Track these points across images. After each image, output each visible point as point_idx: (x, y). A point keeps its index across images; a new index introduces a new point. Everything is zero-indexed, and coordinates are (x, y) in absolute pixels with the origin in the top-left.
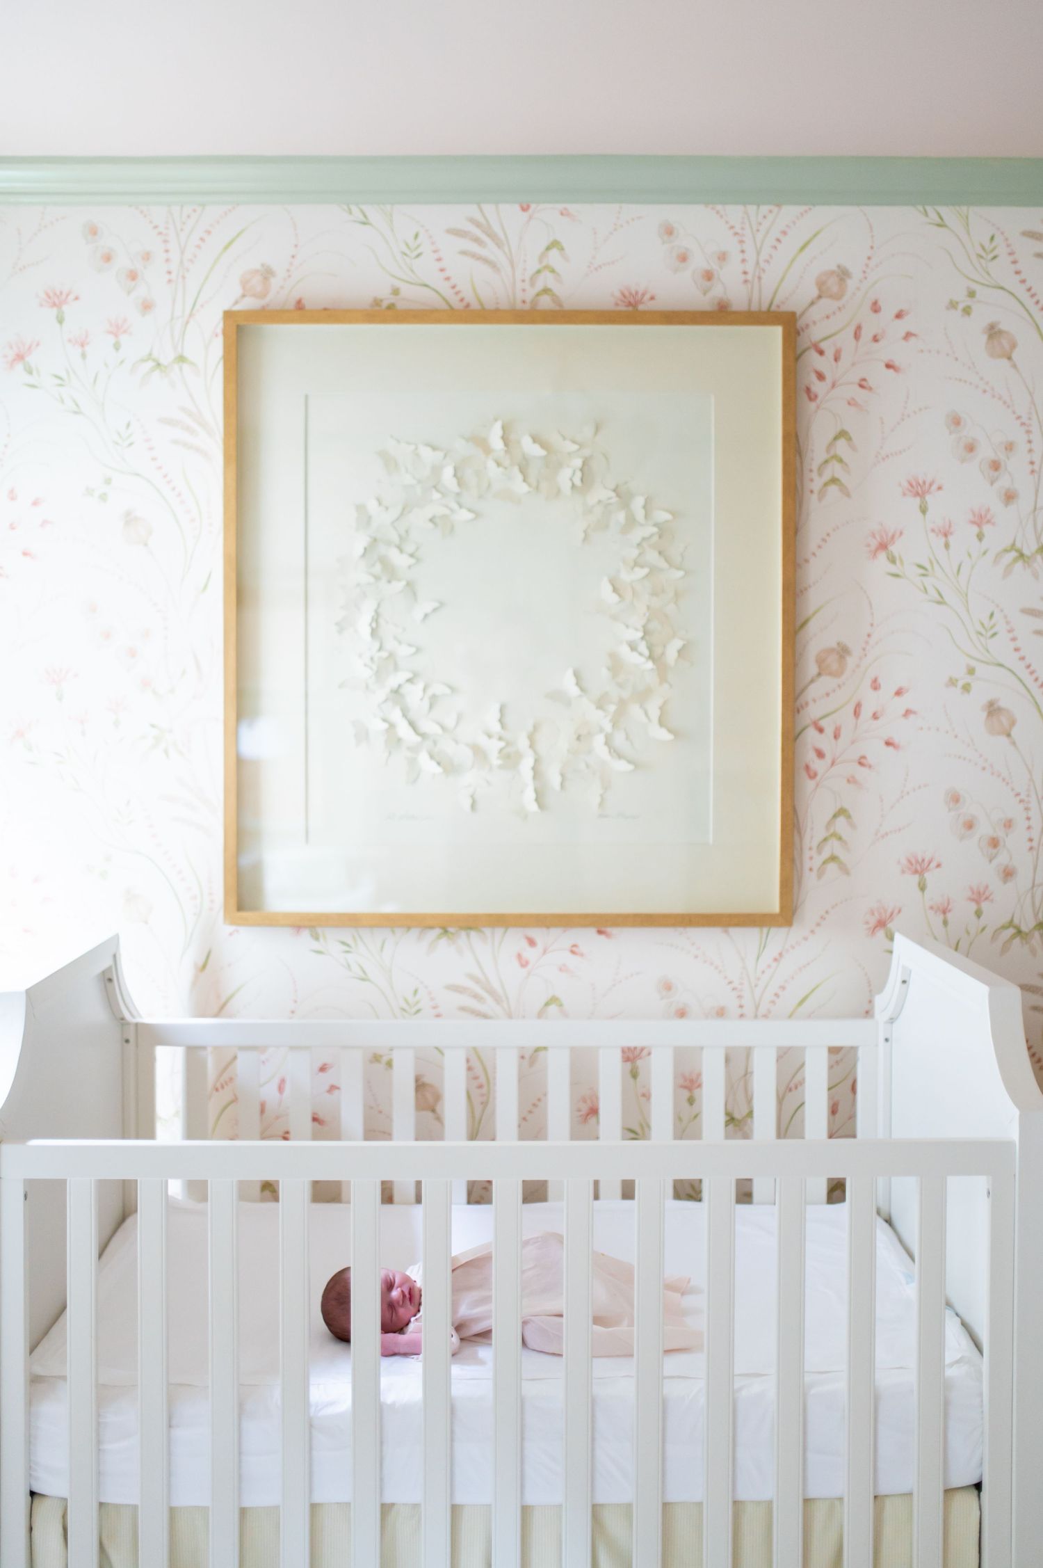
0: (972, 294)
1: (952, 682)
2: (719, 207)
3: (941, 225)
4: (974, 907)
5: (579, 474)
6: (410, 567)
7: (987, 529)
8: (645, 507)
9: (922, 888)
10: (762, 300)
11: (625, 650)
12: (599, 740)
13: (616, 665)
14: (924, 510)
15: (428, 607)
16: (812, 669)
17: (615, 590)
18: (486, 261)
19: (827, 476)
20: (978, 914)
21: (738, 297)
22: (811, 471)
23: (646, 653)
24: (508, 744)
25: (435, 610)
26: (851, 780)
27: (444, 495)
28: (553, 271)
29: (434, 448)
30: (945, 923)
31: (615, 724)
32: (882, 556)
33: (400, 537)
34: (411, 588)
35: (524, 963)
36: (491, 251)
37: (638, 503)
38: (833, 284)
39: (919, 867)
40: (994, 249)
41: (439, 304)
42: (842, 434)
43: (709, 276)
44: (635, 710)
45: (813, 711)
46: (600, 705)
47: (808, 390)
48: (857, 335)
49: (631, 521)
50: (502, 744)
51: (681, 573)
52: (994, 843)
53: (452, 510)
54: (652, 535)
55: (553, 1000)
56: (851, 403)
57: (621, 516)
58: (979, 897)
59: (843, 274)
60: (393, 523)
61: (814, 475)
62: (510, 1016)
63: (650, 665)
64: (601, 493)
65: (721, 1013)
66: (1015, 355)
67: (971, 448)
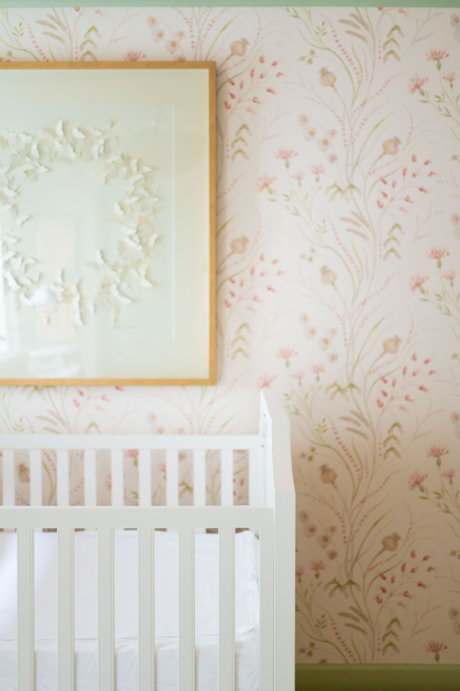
0: (312, 53)
1: (303, 256)
2: (179, 8)
3: (296, 16)
4: (315, 375)
5: (102, 148)
6: (15, 197)
7: (321, 176)
8: (137, 164)
9: (288, 365)
10: (203, 56)
11: (127, 240)
12: (114, 288)
13: (122, 247)
14: (287, 166)
15: (24, 218)
16: (228, 249)
17: (122, 208)
18: (57, 37)
19: (236, 148)
20: (318, 379)
21: (189, 55)
22: (228, 146)
23: (138, 241)
24: (66, 289)
25: (27, 219)
26: (250, 308)
27: (32, 159)
28: (92, 42)
29: (27, 135)
30: (300, 384)
31: (122, 279)
32: (265, 190)
33: (9, 182)
34: (15, 207)
35: (77, 404)
36: (59, 32)
37: (134, 162)
38: (239, 48)
39: (285, 354)
40: (324, 29)
41: (32, 59)
42: (244, 126)
43: (174, 44)
44: (133, 272)
45: (229, 272)
46: (114, 269)
47: (226, 104)
48: (252, 75)
49: (130, 172)
50: (62, 290)
51: (156, 199)
52: (326, 341)
53: (36, 168)
54: (140, 180)
55: (93, 424)
56: (249, 110)
57: (124, 170)
58: (318, 370)
59: (244, 43)
60: (6, 174)
61: (229, 148)
62: (70, 432)
63: (140, 248)
64: (114, 157)
65: (181, 431)
66: (336, 85)
67: (312, 133)
